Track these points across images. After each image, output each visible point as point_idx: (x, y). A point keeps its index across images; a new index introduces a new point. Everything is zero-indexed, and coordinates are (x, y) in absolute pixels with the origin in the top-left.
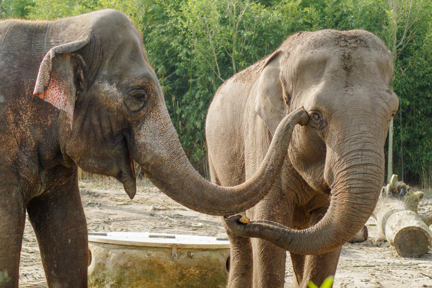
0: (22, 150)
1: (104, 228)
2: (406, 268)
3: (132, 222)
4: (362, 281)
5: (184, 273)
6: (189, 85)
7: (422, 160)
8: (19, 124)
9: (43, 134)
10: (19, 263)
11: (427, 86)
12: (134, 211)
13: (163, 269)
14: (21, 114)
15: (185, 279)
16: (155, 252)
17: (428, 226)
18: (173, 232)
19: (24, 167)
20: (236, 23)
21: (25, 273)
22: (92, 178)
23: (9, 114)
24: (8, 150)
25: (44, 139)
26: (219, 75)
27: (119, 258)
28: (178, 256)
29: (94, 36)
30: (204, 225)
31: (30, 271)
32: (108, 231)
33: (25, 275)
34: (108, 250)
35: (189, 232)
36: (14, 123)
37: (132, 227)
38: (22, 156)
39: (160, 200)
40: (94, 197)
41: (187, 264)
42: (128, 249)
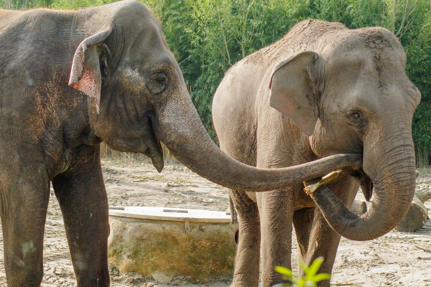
0: (48, 129)
1: (121, 203)
2: (402, 241)
3: (148, 198)
4: (361, 254)
5: (196, 245)
6: (202, 70)
7: (417, 142)
8: (46, 106)
9: (69, 115)
10: (43, 235)
11: (423, 73)
12: (149, 187)
13: (176, 241)
14: (49, 96)
15: (197, 251)
16: (169, 225)
17: (423, 203)
18: (186, 207)
19: (50, 145)
20: (245, 13)
21: (49, 244)
22: (111, 156)
23: (37, 96)
24: (36, 129)
25: (69, 120)
26: (230, 61)
27: (135, 231)
28: (190, 229)
29: (115, 25)
30: (214, 201)
31: (53, 242)
32: (126, 206)
33: (49, 246)
34: (126, 224)
35: (201, 207)
36: (41, 104)
37: (147, 202)
38: (48, 135)
39: (174, 177)
40: (112, 174)
41: (199, 236)
42: (144, 222)
